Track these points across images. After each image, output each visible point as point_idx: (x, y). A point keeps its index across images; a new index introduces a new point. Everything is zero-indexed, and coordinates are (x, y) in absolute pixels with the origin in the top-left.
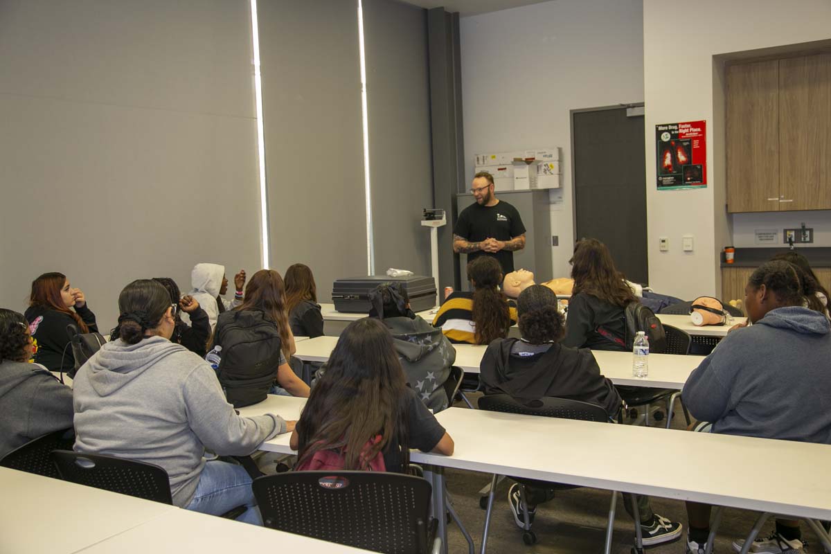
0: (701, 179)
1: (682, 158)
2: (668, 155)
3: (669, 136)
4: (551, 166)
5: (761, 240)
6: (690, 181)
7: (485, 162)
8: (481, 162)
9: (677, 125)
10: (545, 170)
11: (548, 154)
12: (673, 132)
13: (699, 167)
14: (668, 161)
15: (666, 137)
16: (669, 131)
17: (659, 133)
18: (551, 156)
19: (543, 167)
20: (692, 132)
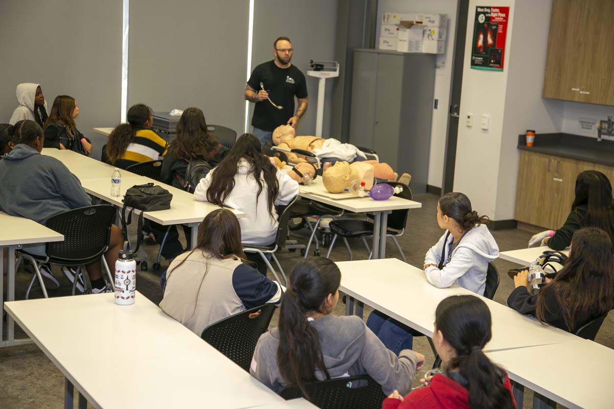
0: (499, 64)
1: (490, 41)
2: (481, 36)
3: (484, 18)
4: (433, 31)
5: (583, 128)
6: (494, 63)
7: (389, 21)
8: (386, 20)
9: (490, 8)
10: (429, 35)
11: (432, 19)
12: (487, 15)
13: (500, 51)
14: (480, 43)
15: (482, 19)
16: (484, 13)
17: (478, 14)
18: (433, 22)
19: (428, 32)
20: (499, 17)
